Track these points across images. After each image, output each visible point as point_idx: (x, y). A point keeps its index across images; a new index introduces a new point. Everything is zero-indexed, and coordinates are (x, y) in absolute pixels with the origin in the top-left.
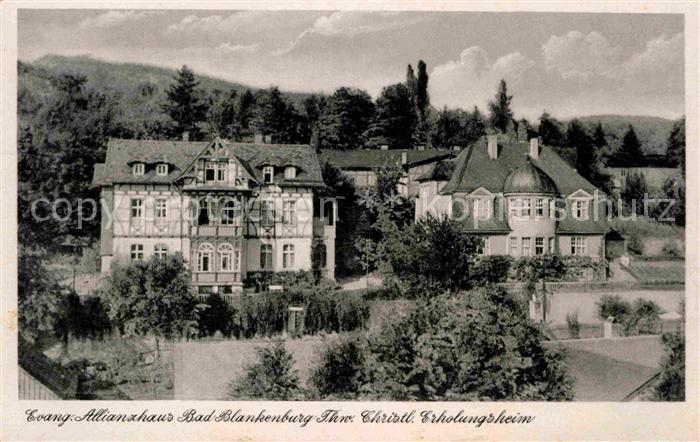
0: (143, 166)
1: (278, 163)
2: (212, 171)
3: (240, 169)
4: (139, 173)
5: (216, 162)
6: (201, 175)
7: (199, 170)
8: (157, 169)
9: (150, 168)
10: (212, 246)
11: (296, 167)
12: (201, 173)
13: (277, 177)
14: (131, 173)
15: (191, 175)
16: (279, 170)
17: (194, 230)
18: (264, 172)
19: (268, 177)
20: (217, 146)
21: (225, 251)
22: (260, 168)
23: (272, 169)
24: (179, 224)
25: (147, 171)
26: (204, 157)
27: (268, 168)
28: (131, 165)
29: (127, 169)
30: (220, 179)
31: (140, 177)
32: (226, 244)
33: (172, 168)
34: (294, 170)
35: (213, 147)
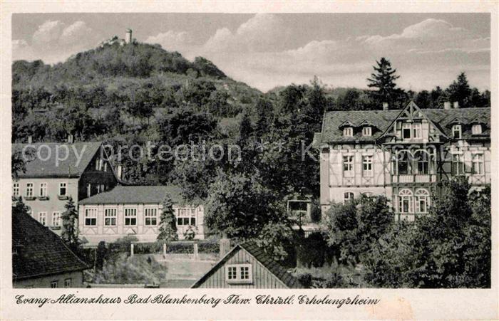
0: (352, 129)
1: (466, 122)
2: (409, 130)
3: (432, 127)
4: (349, 134)
5: (412, 123)
6: (399, 134)
7: (397, 130)
8: (363, 130)
9: (357, 130)
10: (410, 191)
11: (481, 124)
12: (399, 132)
13: (465, 133)
14: (342, 135)
15: (391, 134)
16: (467, 128)
17: (395, 179)
18: (453, 129)
19: (457, 134)
20: (411, 109)
21: (422, 195)
22: (449, 126)
23: (460, 126)
24: (382, 175)
25: (355, 133)
26: (401, 118)
27: (457, 126)
28: (342, 129)
29: (339, 132)
30: (415, 136)
31: (350, 138)
32: (422, 189)
33: (375, 130)
34: (480, 127)
35: (409, 110)
